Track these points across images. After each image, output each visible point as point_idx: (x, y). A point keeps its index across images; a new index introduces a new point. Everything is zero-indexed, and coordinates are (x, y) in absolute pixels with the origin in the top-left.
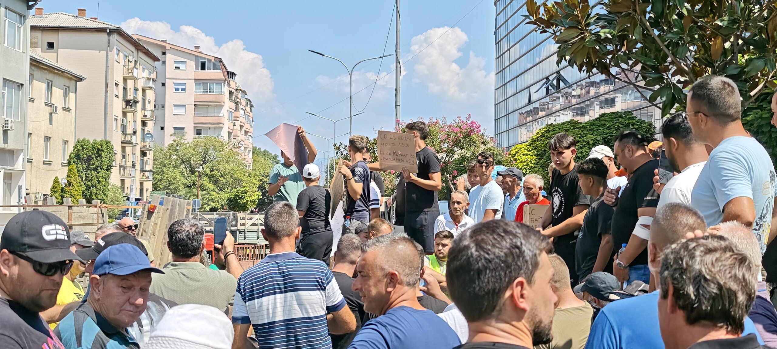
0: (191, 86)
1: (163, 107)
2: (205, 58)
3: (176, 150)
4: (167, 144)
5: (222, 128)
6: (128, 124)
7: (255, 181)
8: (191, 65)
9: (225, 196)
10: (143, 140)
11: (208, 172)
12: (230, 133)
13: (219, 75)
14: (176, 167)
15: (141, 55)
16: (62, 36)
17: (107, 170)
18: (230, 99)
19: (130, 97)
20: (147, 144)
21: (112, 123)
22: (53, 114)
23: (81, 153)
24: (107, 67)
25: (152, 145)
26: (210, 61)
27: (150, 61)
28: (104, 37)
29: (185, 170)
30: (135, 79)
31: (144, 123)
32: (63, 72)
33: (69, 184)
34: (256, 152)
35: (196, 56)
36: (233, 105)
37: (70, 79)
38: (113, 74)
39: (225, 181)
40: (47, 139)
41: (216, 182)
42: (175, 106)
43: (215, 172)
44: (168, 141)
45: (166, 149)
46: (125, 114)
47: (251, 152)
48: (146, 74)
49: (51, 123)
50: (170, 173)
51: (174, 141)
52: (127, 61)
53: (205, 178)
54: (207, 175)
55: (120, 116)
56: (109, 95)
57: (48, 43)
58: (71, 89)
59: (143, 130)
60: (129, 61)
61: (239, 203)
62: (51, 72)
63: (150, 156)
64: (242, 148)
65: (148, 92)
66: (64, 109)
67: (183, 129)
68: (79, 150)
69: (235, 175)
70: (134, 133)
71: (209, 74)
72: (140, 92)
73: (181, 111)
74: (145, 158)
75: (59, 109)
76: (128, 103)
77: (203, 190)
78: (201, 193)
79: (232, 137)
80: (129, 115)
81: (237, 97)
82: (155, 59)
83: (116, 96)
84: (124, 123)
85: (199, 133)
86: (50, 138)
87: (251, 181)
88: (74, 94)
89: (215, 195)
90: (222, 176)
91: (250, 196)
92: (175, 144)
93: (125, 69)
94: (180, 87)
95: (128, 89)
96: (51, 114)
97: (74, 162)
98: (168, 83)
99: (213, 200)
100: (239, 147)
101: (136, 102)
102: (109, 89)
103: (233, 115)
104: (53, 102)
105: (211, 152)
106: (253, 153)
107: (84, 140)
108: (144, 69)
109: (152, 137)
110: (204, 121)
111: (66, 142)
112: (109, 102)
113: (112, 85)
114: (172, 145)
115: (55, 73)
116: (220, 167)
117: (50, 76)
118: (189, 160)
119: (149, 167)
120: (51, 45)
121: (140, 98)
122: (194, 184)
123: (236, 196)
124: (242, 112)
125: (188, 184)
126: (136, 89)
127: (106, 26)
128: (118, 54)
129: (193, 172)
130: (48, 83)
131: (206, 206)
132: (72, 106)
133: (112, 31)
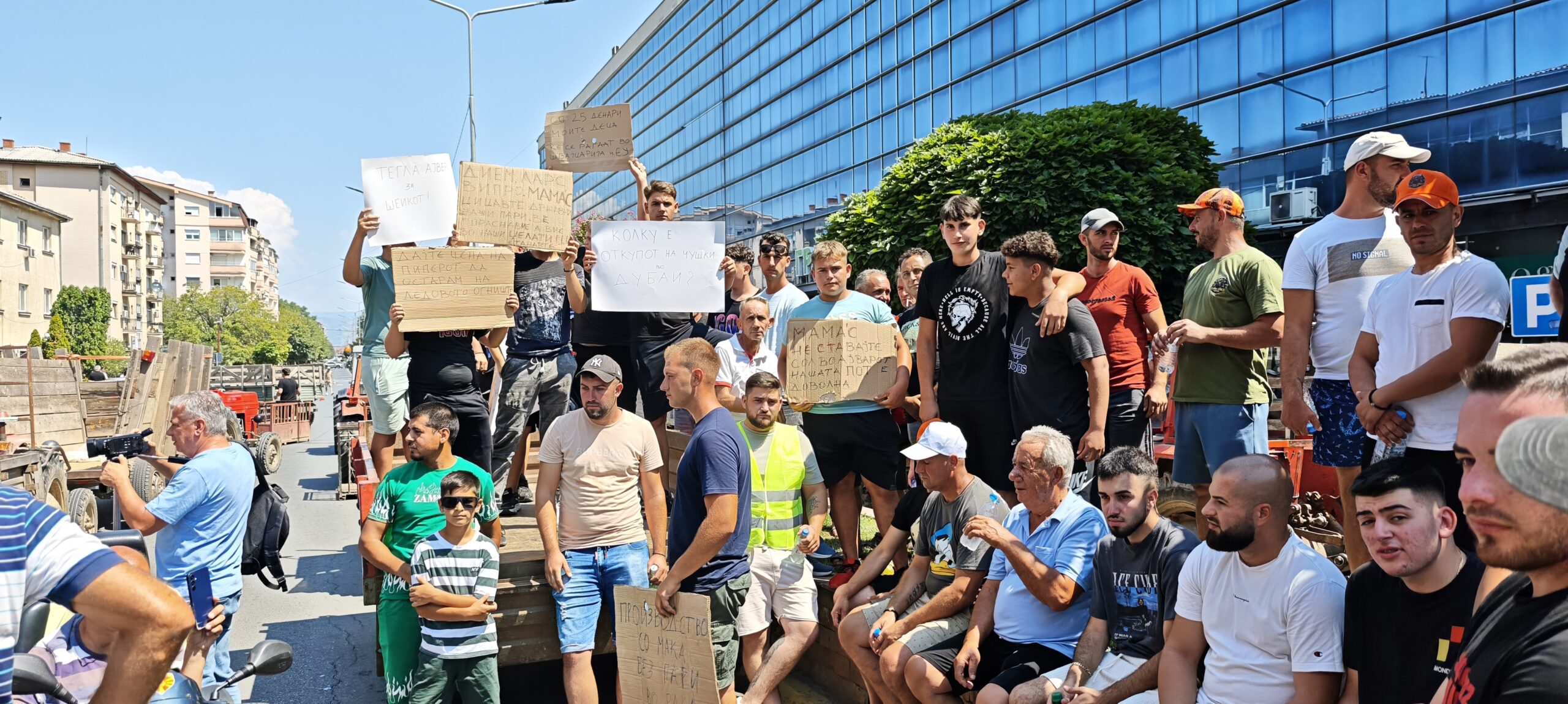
0: (205, 233)
1: (173, 255)
2: (221, 204)
3: (191, 302)
4: (179, 296)
5: (243, 278)
6: (130, 273)
7: (284, 333)
8: (205, 210)
9: (249, 351)
10: (150, 290)
11: (230, 324)
12: (253, 284)
13: (238, 222)
14: (192, 319)
15: (142, 196)
16: (40, 172)
17: (103, 321)
18: (252, 247)
19: (132, 241)
20: (154, 294)
21: (109, 271)
22: (30, 259)
23: (68, 302)
24: (100, 208)
25: (161, 295)
26: (227, 206)
27: (155, 204)
28: (95, 174)
29: (201, 323)
30: (136, 223)
31: (150, 272)
32: (40, 210)
33: (53, 338)
34: (282, 304)
35: (210, 201)
36: (256, 254)
37: (51, 219)
38: (108, 216)
39: (249, 334)
40: (23, 287)
41: (239, 335)
42: (188, 254)
43: (237, 324)
44: (181, 290)
45: (178, 301)
46: (125, 261)
47: (277, 305)
48: (150, 218)
49: (27, 268)
50: (184, 326)
51: (188, 291)
52: (125, 202)
53: (226, 331)
54: (228, 328)
55: (120, 263)
56: (104, 238)
57: (22, 180)
58: (53, 230)
59: (149, 280)
60: (128, 202)
61: (267, 357)
62: (24, 210)
63: (158, 308)
64: (267, 300)
65: (153, 237)
66: (44, 253)
67: (198, 279)
68: (65, 299)
69: (261, 328)
70: (138, 282)
71: (226, 220)
72: (143, 237)
73: (195, 259)
74: (153, 310)
75: (38, 252)
76: (128, 248)
77: (224, 344)
78: (222, 347)
79: (256, 288)
80: (131, 263)
81: (259, 246)
82: (162, 202)
83: (113, 240)
84: (125, 271)
85: (216, 282)
86: (27, 286)
87: (280, 334)
88: (57, 237)
89: (238, 349)
90: (246, 328)
91: (279, 349)
92: (189, 294)
93: (124, 211)
94: (193, 234)
95: (128, 234)
96: (26, 259)
97: (60, 313)
98: (178, 229)
99: (236, 355)
100: (264, 299)
101: (139, 248)
102: (103, 233)
103: (256, 265)
104: (28, 245)
105: (232, 303)
106: (280, 305)
107: (71, 287)
108: (147, 212)
109: (160, 286)
110: (223, 271)
111: (48, 291)
112: (104, 247)
113: (107, 229)
114: (186, 295)
115: (30, 212)
116: (243, 319)
117: (24, 215)
118: (207, 312)
119: (159, 320)
120: (25, 182)
121: (143, 242)
122: (213, 338)
123: (263, 349)
124: (265, 262)
125: (207, 338)
126: (138, 234)
127: (97, 162)
128: (113, 194)
129: (211, 325)
130: (22, 223)
131: (228, 361)
132: (55, 249)
133: (104, 168)
